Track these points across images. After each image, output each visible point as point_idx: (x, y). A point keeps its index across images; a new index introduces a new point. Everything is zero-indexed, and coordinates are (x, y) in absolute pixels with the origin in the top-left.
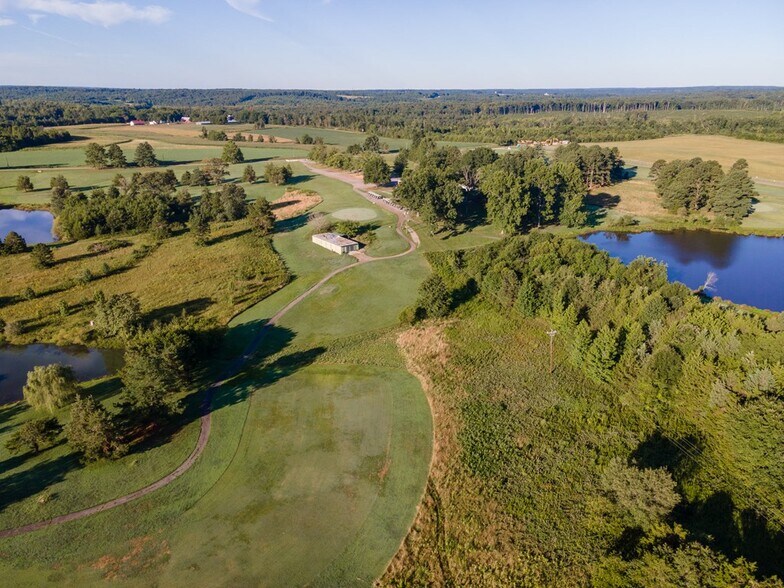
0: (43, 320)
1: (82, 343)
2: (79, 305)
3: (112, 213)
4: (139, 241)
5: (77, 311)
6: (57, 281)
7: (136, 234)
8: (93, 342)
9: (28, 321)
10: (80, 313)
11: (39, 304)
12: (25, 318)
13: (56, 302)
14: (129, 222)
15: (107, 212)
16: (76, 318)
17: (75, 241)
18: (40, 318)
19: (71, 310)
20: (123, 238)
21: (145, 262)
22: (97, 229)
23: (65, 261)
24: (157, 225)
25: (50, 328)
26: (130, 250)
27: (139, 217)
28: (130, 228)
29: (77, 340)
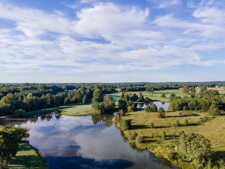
0: (154, 139)
1: (169, 159)
2: (171, 136)
3: (191, 102)
4: (203, 115)
5: (170, 139)
6: (164, 123)
7: (201, 112)
8: (175, 161)
9: (147, 137)
10: (171, 140)
11: (154, 131)
12: (146, 136)
13: (161, 132)
14: (198, 107)
15: (189, 102)
16: (168, 143)
17: (175, 111)
18: (152, 137)
19: (168, 137)
20: (195, 112)
21: (207, 123)
22: (184, 107)
23: (169, 117)
24: (213, 109)
25: (154, 144)
26: (198, 117)
27: (203, 105)
28: (198, 109)
29: (166, 156)
